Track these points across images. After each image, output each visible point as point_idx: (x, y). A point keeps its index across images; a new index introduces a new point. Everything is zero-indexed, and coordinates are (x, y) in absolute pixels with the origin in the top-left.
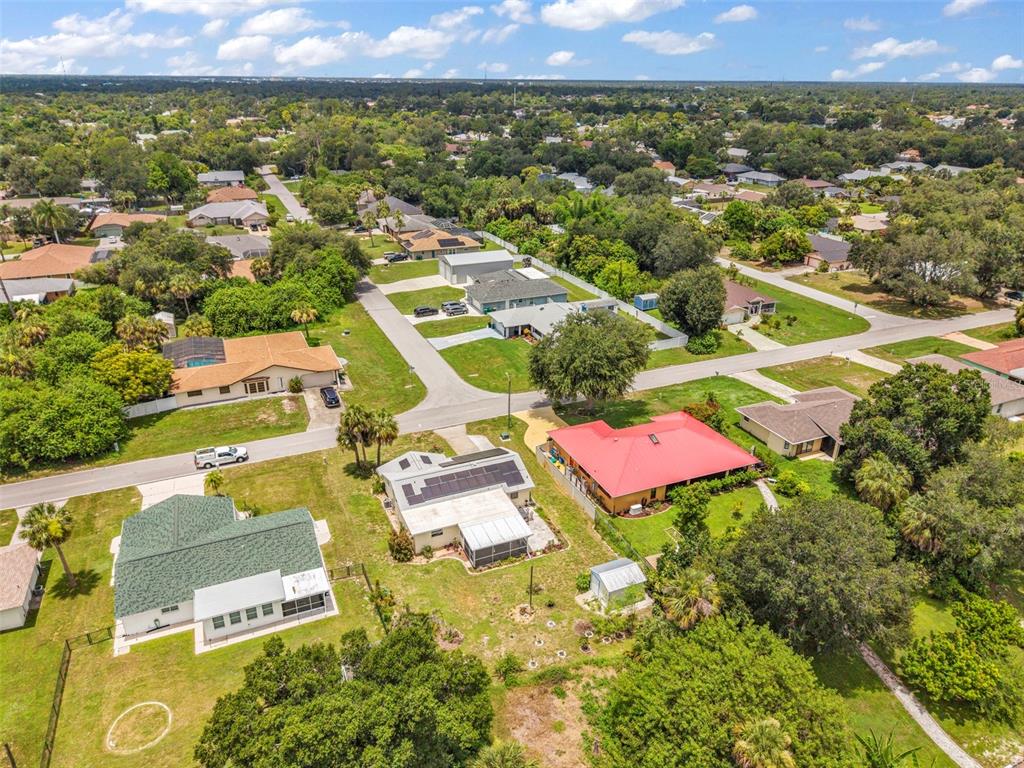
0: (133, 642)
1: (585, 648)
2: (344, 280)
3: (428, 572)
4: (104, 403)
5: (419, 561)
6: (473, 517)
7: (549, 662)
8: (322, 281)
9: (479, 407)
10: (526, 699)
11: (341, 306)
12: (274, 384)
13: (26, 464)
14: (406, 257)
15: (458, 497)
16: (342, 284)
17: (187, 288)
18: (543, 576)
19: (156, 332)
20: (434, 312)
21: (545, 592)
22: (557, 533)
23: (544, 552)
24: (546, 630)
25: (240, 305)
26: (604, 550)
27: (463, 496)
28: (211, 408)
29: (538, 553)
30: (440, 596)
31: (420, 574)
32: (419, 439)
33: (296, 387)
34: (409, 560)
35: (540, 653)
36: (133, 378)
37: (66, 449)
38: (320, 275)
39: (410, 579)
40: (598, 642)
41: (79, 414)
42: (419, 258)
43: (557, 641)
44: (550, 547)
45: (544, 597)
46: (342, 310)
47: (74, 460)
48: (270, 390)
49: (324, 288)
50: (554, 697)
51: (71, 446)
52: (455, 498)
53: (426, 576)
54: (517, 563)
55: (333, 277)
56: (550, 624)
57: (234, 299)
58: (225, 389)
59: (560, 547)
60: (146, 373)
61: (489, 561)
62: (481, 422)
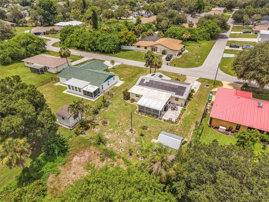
0: (60, 84)
1: (131, 155)
2: (214, 32)
3: (126, 105)
4: (114, 41)
5: (129, 102)
6: (151, 96)
7: (115, 148)
8: (205, 30)
9: (213, 75)
10: (93, 152)
11: (208, 40)
12: (159, 50)
13: (95, 49)
14: (250, 32)
15: (155, 90)
16: (212, 33)
17: (165, 25)
18: (153, 127)
19: (149, 34)
20: (238, 47)
21: (146, 131)
22: (179, 118)
23: (165, 120)
24: (129, 140)
25: (174, 32)
26: (189, 134)
27: (157, 90)
28: (140, 52)
29: (162, 120)
30: (119, 112)
31: (123, 104)
32: (179, 76)
33: (164, 53)
34: (126, 100)
35: (117, 145)
36: (124, 37)
37: (102, 49)
38: (205, 28)
39: (119, 104)
40: (138, 156)
41: (107, 41)
42: (256, 33)
43: (127, 145)
44: (170, 121)
45: (143, 132)
46: (207, 41)
47: (103, 52)
48: (157, 52)
49: (204, 32)
50: (100, 159)
51: (103, 48)
52: (153, 89)
53: (124, 106)
54: (151, 118)
55: (209, 30)
56: (133, 140)
57: (174, 29)
58: (146, 48)
59: (172, 122)
60: (128, 37)
61: (143, 112)
62: (206, 79)
